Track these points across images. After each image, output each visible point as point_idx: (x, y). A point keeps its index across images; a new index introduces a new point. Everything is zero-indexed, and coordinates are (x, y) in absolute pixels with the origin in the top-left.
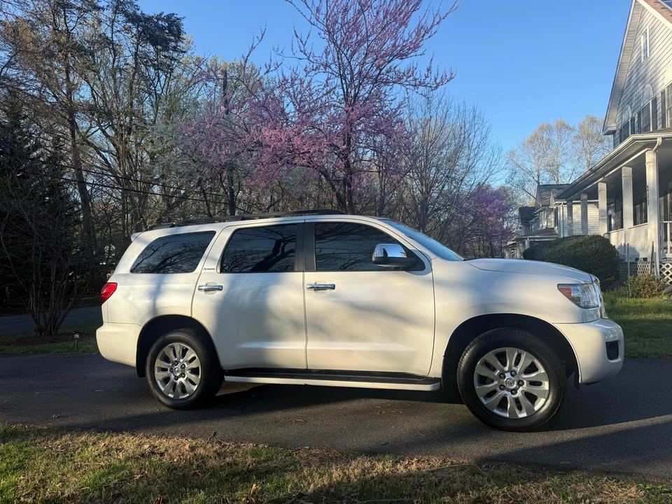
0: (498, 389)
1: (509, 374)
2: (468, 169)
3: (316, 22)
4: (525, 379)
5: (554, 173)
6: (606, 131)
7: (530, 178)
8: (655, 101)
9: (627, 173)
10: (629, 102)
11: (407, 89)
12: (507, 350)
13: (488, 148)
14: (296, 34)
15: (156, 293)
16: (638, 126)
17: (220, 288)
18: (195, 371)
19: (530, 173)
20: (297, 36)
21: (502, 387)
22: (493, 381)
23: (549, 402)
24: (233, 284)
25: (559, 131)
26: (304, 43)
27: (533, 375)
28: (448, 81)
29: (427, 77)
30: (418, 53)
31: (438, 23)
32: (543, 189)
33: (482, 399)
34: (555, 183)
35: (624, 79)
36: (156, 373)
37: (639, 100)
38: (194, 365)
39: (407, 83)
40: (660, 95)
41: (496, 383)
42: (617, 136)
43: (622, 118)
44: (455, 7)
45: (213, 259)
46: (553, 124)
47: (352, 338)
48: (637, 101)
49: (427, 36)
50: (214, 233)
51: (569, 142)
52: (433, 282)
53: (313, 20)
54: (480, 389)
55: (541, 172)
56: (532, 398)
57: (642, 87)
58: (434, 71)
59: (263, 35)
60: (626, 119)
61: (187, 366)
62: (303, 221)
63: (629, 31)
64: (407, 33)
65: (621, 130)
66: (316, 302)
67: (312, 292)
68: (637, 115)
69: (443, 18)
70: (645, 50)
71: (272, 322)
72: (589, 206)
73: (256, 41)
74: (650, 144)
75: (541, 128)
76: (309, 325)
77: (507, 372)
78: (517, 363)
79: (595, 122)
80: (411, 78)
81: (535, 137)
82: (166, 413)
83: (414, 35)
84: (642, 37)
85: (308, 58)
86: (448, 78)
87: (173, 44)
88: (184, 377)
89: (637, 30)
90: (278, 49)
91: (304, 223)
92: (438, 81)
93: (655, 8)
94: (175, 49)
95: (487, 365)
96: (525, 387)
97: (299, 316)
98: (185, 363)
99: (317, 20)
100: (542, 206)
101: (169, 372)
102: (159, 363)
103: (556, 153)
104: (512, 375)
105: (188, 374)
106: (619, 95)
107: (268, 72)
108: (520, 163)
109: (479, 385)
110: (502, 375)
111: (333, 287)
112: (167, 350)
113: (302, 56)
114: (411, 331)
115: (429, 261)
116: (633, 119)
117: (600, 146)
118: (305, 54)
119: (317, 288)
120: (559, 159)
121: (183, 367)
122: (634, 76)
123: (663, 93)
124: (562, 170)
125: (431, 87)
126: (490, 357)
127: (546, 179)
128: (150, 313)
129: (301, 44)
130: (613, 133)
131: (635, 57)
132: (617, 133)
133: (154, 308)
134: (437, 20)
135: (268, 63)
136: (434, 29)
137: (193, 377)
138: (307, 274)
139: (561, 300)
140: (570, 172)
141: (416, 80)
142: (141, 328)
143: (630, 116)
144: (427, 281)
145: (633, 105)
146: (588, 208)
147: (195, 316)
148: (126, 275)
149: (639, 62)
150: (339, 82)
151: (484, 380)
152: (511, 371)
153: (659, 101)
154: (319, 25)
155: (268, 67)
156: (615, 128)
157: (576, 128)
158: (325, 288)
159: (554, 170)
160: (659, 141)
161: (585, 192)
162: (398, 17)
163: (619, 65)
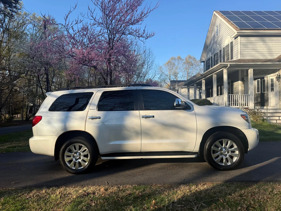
0: (220, 155)
1: (224, 149)
2: (147, 73)
3: (97, 4)
4: (230, 150)
5: (176, 76)
6: (202, 61)
7: (167, 77)
8: (220, 51)
9: (215, 76)
10: (210, 51)
11: (136, 38)
12: (224, 140)
13: (154, 65)
14: (89, 8)
15: (65, 120)
16: (214, 60)
17: (100, 118)
18: (86, 156)
19: (167, 76)
20: (89, 9)
21: (222, 154)
22: (218, 152)
23: (238, 158)
24: (105, 116)
25: (178, 60)
26: (92, 12)
27: (233, 149)
28: (152, 36)
29: (143, 34)
30: (139, 23)
31: (150, 12)
32: (173, 82)
33: (214, 159)
34: (176, 80)
35: (208, 42)
36: (65, 158)
37: (214, 50)
38: (85, 153)
39: (136, 35)
40: (223, 49)
41: (219, 153)
42: (205, 63)
43: (207, 56)
44: (156, 7)
45: (94, 105)
46: (176, 57)
47: (162, 138)
48: (213, 51)
49: (145, 17)
50: (92, 93)
51: (181, 64)
52: (195, 114)
53: (96, 3)
54: (214, 156)
55: (171, 75)
56: (232, 157)
57: (216, 45)
58: (146, 31)
59: (76, 6)
60: (209, 57)
61: (82, 154)
62: (136, 89)
63: (211, 25)
64: (137, 14)
65: (207, 61)
66: (146, 123)
67: (144, 119)
68: (213, 56)
69: (152, 11)
70: (217, 32)
71: (126, 133)
72: (190, 89)
73: (72, 9)
74: (225, 66)
75: (172, 59)
76: (142, 133)
77: (223, 148)
78: (227, 144)
79: (191, 58)
80: (138, 34)
81: (169, 62)
82: (71, 177)
83: (139, 15)
84: (216, 27)
85: (95, 20)
86: (152, 35)
87: (14, 5)
88: (80, 159)
89: (214, 25)
90: (82, 14)
91: (136, 90)
92: (148, 36)
93: (222, 18)
94: (15, 7)
95: (216, 146)
96: (230, 153)
97: (139, 129)
98: (81, 153)
99: (98, 4)
100: (173, 88)
101: (72, 157)
102: (67, 153)
103: (176, 68)
104: (225, 149)
105: (82, 158)
106: (206, 48)
107: (77, 23)
108: (163, 72)
109: (213, 154)
110: (221, 150)
111: (154, 117)
112: (72, 147)
113: (92, 18)
114: (188, 134)
115: (193, 106)
116: (212, 57)
117: (192, 67)
118: (93, 17)
119: (147, 117)
120: (177, 71)
121: (80, 154)
122: (212, 42)
123: (224, 48)
124: (178, 75)
125: (145, 38)
126: (217, 143)
127: (173, 78)
128: (62, 130)
129: (91, 13)
130: (204, 62)
131: (213, 35)
132: (205, 62)
133: (65, 127)
134: (149, 11)
135: (77, 19)
136: (147, 15)
137: (85, 159)
138: (141, 111)
139: (242, 120)
140: (181, 76)
141: (139, 34)
142: (57, 137)
143: (211, 56)
144: (193, 114)
145: (212, 52)
146: (190, 90)
147: (87, 131)
148: (47, 112)
149: (214, 36)
150: (107, 31)
151: (214, 152)
152: (225, 148)
153: (222, 51)
154: (98, 6)
155: (77, 21)
156: (204, 60)
157: (184, 59)
158: (149, 117)
159: (176, 75)
160: (229, 65)
161: (196, 83)
162: (133, 7)
163: (207, 37)
